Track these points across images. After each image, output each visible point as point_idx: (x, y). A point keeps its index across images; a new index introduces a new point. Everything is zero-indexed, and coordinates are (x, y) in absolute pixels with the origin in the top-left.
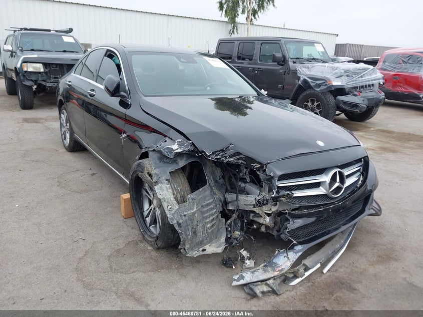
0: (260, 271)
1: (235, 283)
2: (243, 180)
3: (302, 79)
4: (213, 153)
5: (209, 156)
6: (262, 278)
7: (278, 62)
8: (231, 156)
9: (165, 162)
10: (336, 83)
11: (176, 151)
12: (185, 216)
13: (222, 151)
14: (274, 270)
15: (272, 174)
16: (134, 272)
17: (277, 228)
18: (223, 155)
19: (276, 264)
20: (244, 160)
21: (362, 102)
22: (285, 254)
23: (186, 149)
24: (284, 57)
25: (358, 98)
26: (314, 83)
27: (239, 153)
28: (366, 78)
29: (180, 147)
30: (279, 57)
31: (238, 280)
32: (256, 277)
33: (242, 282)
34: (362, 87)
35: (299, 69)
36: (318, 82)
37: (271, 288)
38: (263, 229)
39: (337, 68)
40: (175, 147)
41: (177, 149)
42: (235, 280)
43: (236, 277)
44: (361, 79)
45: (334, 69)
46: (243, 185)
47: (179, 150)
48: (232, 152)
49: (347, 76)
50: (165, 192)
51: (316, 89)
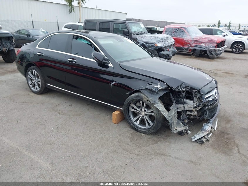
0: (201, 133)
1: (193, 140)
2: (182, 97)
3: (141, 43)
4: (177, 88)
5: (175, 89)
6: (203, 136)
7: (126, 34)
8: (184, 88)
9: (154, 94)
10: (159, 45)
11: (160, 88)
12: (171, 116)
13: (180, 86)
14: (206, 132)
15: (203, 94)
16: (149, 145)
17: (199, 115)
18: (180, 88)
19: (205, 129)
20: (189, 89)
21: (170, 54)
22: (207, 125)
23: (165, 87)
24: (128, 31)
25: (169, 52)
26: (148, 45)
27: (187, 86)
28: (169, 42)
29: (161, 86)
30: (127, 32)
31: (194, 138)
32: (201, 136)
33: (196, 139)
34: (168, 46)
35: (138, 38)
36: (150, 45)
37: (207, 139)
38: (192, 117)
39: (158, 38)
40: (159, 86)
41: (160, 87)
42: (193, 139)
43: (193, 138)
44: (167, 42)
45: (156, 38)
46: (182, 100)
47: (161, 88)
48: (184, 86)
49: (163, 41)
50: (161, 107)
51: (149, 48)
